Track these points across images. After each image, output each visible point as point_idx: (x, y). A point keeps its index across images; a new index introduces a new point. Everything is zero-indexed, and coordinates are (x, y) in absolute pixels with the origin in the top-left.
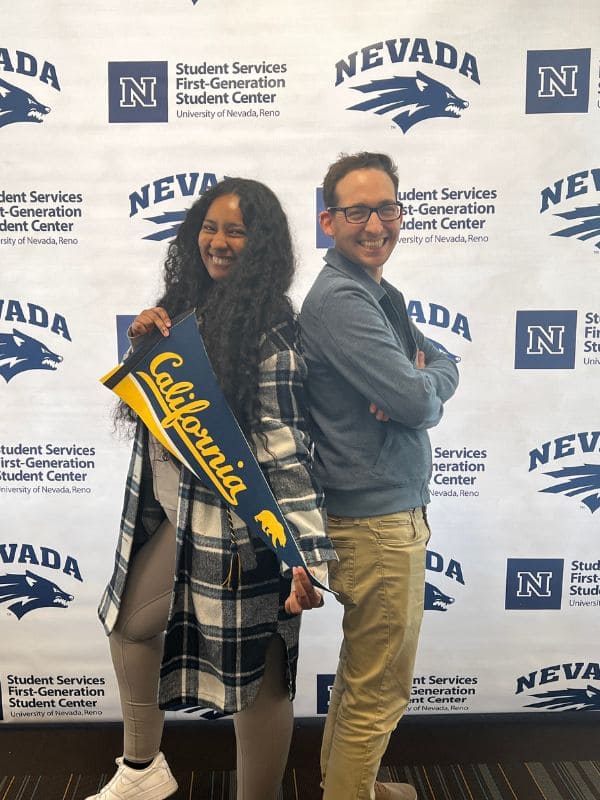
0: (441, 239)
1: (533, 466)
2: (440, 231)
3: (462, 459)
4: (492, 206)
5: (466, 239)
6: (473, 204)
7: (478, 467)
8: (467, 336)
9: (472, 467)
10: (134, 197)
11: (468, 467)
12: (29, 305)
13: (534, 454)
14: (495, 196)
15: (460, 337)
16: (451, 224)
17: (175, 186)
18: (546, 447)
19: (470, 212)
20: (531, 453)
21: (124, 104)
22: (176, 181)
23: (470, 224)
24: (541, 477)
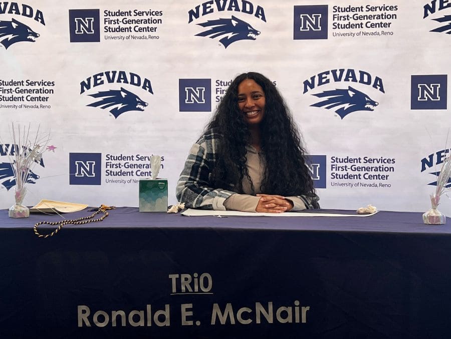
0: (365, 34)
1: (424, 169)
2: (365, 29)
3: (380, 164)
4: (395, 15)
5: (380, 33)
6: (384, 14)
7: (390, 169)
8: (382, 90)
9: (387, 169)
10: (191, 12)
11: (384, 169)
12: (130, 73)
13: (424, 161)
14: (397, 9)
15: (377, 91)
16: (371, 25)
17: (104, 78)
18: (431, 157)
19: (383, 18)
20: (422, 161)
21: (77, 32)
22: (105, 75)
23: (383, 25)
24: (428, 176)
